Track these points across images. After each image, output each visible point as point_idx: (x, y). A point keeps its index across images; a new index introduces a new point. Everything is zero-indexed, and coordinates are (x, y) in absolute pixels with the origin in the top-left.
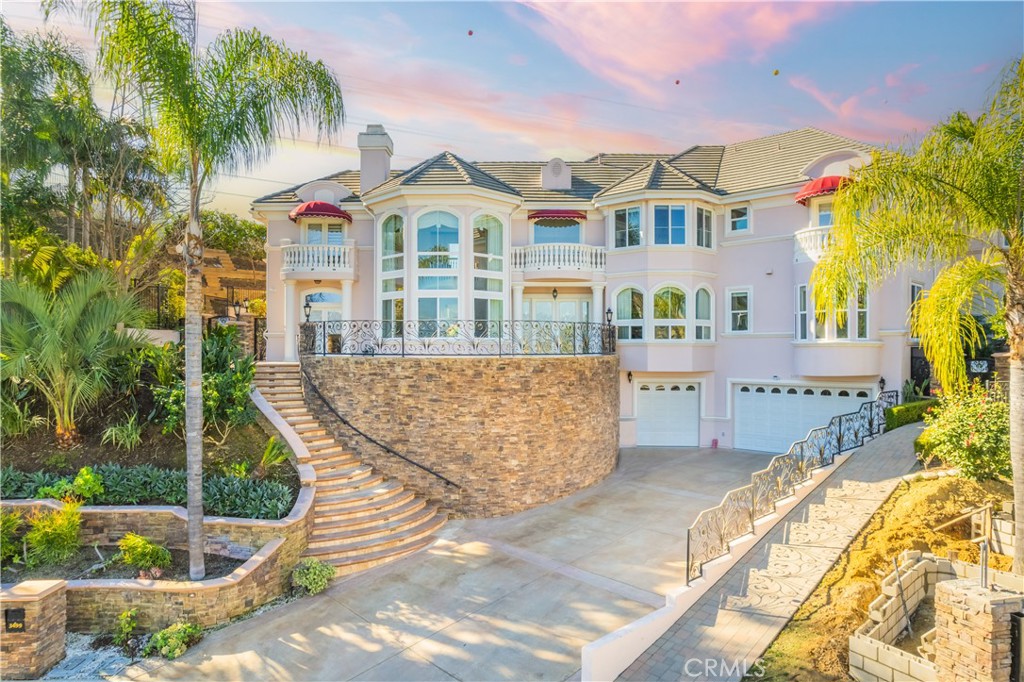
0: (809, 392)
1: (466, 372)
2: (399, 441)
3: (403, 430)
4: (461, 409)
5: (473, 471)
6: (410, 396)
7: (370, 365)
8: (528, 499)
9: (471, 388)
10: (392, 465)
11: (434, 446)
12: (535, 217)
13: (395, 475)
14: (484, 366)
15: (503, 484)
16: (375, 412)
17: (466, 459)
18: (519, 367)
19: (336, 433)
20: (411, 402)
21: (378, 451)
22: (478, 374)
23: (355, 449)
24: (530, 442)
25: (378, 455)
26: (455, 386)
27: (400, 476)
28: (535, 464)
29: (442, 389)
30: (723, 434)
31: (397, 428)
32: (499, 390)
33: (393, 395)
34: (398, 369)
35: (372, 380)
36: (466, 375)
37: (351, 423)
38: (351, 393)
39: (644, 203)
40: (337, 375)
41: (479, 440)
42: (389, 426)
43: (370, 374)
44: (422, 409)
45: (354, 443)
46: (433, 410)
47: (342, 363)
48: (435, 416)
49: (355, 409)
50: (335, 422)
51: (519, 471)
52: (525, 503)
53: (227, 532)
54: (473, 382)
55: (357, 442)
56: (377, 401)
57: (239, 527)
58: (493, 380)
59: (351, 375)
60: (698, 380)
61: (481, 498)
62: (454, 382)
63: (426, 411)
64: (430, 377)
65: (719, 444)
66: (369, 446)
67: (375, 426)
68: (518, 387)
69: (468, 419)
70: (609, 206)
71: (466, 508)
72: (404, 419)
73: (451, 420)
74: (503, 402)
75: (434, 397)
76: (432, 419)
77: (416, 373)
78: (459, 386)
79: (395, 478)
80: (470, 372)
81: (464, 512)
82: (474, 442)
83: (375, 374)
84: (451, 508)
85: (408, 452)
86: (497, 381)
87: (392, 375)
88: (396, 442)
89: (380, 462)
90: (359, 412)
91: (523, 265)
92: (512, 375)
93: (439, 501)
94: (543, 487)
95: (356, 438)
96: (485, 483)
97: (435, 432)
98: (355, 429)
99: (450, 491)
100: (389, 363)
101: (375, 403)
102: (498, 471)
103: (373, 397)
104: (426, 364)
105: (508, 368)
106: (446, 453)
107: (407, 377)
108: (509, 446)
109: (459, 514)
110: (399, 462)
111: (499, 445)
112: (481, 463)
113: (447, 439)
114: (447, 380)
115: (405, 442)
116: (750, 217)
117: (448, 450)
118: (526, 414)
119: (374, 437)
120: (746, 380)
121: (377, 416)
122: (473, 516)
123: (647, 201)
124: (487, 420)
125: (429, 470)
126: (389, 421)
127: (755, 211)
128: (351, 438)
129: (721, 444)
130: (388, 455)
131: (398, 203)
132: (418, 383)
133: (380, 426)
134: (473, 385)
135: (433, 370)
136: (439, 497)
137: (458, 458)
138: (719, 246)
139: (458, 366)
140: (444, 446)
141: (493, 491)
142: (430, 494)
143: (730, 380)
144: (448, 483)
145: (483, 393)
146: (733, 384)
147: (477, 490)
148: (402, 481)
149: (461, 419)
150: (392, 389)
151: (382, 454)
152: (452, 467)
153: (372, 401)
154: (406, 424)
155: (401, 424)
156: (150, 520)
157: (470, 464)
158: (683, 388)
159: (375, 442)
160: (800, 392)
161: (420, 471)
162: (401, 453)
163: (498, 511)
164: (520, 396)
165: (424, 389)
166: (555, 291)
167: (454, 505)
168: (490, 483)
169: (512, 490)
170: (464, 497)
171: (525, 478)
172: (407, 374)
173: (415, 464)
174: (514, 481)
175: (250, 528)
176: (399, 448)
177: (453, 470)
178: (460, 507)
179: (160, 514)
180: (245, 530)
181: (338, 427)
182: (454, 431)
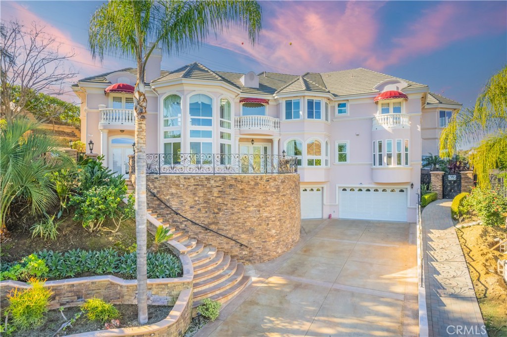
0: (376, 190)
1: (251, 183)
2: (213, 223)
3: (216, 217)
4: (248, 203)
5: (255, 238)
6: (219, 197)
7: (194, 179)
8: (279, 251)
9: (253, 192)
10: (210, 238)
11: (234, 225)
12: (242, 101)
13: (210, 243)
14: (260, 180)
15: (269, 244)
16: (198, 207)
17: (251, 231)
18: (275, 180)
19: (171, 221)
20: (220, 200)
21: (200, 230)
22: (257, 184)
23: (184, 229)
24: (280, 220)
25: (200, 232)
26: (245, 191)
27: (214, 243)
28: (282, 231)
29: (237, 193)
30: (334, 212)
31: (212, 216)
32: (266, 192)
33: (209, 197)
34: (212, 182)
35: (196, 189)
36: (250, 185)
37: (181, 214)
38: (181, 196)
39: (302, 98)
40: (171, 186)
41: (257, 220)
42: (206, 215)
43: (194, 185)
44: (227, 204)
45: (183, 226)
46: (233, 205)
47: (175, 179)
48: (234, 208)
49: (184, 206)
50: (170, 214)
51: (275, 236)
52: (278, 253)
53: (150, 289)
54: (254, 188)
55: (186, 225)
56: (199, 201)
57: (159, 285)
58: (264, 187)
59: (181, 186)
60: (322, 186)
61: (258, 252)
62: (244, 189)
63: (229, 205)
64: (231, 186)
65: (332, 216)
66: (194, 227)
67: (198, 215)
68: (275, 190)
69: (252, 209)
70: (283, 98)
71: (251, 258)
72: (216, 211)
73: (243, 210)
74: (269, 199)
75: (234, 197)
76: (233, 210)
77: (223, 184)
78: (247, 191)
79: (211, 245)
80: (253, 183)
81: (250, 261)
82: (255, 222)
83: (198, 185)
84: (243, 259)
85: (219, 229)
86: (266, 188)
87: (209, 185)
88: (211, 224)
89: (201, 236)
90: (187, 207)
91: (238, 127)
92: (272, 184)
93: (237, 256)
94: (285, 244)
95: (185, 223)
96: (260, 244)
97: (234, 217)
98: (184, 217)
99: (242, 250)
100: (206, 178)
101: (198, 202)
102: (267, 237)
103: (197, 199)
104: (229, 178)
105: (271, 181)
106: (240, 228)
107: (217, 186)
108: (272, 223)
109: (247, 262)
110: (213, 236)
111: (267, 222)
112: (258, 233)
113: (241, 221)
114: (241, 188)
115: (216, 223)
116: (348, 108)
117: (241, 227)
118: (278, 205)
119: (197, 222)
120: (345, 185)
121: (199, 210)
122: (255, 262)
123: (304, 96)
124: (261, 209)
125: (231, 239)
126: (206, 212)
127: (350, 105)
128: (181, 223)
129: (333, 216)
130: (206, 231)
131: (178, 88)
132: (224, 190)
133: (201, 215)
134: (254, 190)
135: (233, 182)
136: (237, 253)
137: (247, 231)
138: (332, 120)
139: (246, 180)
140: (239, 225)
141: (264, 248)
142: (232, 253)
143: (337, 186)
144: (241, 245)
145: (259, 194)
146: (339, 187)
147: (257, 248)
148: (215, 246)
149: (248, 209)
150: (208, 194)
151: (202, 231)
152: (243, 236)
153: (195, 201)
154: (217, 213)
155: (214, 213)
156: (92, 287)
157: (253, 234)
158: (315, 190)
159: (198, 224)
160: (372, 190)
161: (225, 240)
162: (214, 230)
163: (266, 259)
164: (276, 196)
165: (228, 193)
166: (253, 141)
167: (245, 257)
168: (263, 243)
169: (273, 246)
170: (250, 253)
171: (278, 239)
172: (217, 184)
173: (222, 235)
174: (273, 241)
175: (166, 285)
176: (213, 227)
177: (244, 238)
178: (248, 258)
179: (99, 282)
180: (164, 286)
181: (172, 217)
182: (245, 216)
